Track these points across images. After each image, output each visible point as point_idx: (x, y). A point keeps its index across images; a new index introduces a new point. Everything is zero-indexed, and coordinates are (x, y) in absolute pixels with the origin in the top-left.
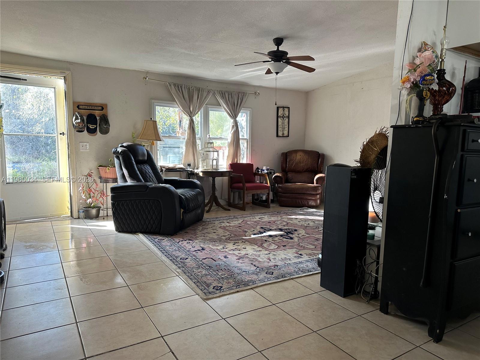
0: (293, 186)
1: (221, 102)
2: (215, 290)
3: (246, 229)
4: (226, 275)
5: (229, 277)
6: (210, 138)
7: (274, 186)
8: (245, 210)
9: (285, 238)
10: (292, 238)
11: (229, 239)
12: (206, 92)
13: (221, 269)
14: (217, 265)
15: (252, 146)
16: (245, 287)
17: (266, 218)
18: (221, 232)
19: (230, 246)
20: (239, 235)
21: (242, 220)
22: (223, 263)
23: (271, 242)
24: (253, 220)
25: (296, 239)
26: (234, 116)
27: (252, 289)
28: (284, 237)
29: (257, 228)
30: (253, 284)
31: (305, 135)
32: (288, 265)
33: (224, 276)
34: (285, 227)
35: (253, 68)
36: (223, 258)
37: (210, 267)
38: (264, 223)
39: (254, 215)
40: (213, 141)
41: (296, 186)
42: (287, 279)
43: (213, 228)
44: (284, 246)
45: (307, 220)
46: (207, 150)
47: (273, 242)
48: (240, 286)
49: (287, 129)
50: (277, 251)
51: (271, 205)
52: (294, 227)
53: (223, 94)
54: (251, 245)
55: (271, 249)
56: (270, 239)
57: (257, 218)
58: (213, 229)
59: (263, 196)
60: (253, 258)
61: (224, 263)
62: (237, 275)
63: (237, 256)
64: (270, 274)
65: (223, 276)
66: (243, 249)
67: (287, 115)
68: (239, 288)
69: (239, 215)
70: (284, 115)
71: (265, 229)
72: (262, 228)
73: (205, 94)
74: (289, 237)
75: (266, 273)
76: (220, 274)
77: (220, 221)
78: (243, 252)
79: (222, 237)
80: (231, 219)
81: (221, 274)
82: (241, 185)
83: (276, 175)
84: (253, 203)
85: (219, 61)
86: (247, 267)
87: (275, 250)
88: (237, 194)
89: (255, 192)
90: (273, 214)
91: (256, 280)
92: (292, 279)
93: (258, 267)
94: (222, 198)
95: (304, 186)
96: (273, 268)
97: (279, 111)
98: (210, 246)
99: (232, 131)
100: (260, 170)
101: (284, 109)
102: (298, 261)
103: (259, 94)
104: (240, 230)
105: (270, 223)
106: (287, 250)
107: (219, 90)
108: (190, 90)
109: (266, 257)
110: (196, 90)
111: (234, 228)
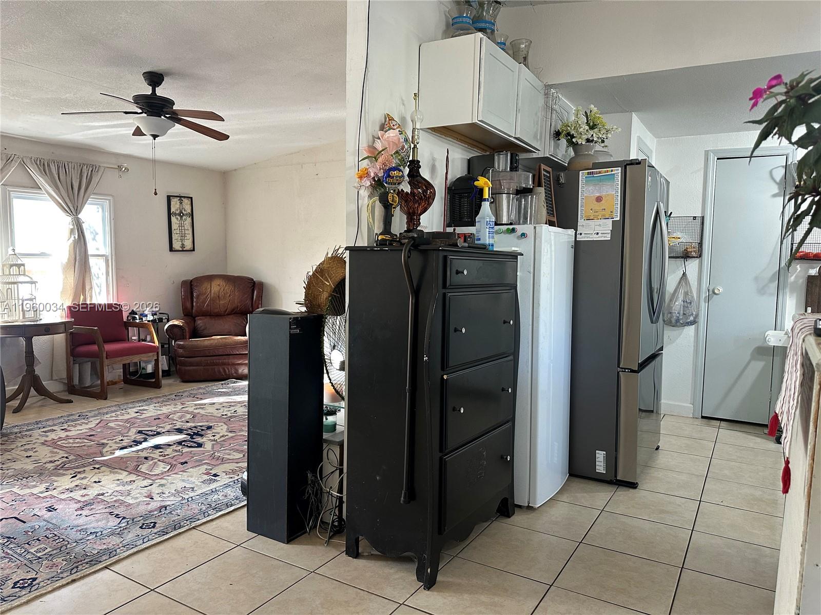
0: (206, 343)
1: (41, 180)
2: (18, 590)
3: (105, 439)
4: (49, 549)
5: (55, 552)
6: (15, 254)
7: (169, 344)
8: (106, 399)
9: (187, 446)
10: (200, 445)
11: (62, 467)
13: (38, 539)
14: (26, 532)
15: (117, 269)
16: (91, 568)
17: (152, 410)
18: (44, 453)
19: (65, 482)
20: (86, 455)
21: (98, 421)
22: (43, 524)
23: (156, 460)
24: (121, 418)
25: (208, 446)
26: (73, 210)
27: (106, 567)
28: (184, 445)
29: (130, 434)
30: (110, 557)
31: (225, 247)
32: (188, 501)
33: (44, 553)
34: (189, 425)
35: (106, 120)
36: (44, 512)
37: (9, 538)
38: (146, 421)
39: (125, 407)
40: (24, 260)
41: (212, 342)
42: (183, 530)
43: (27, 447)
44: (182, 464)
45: (233, 404)
46: (12, 279)
47: (161, 458)
48: (80, 567)
49: (190, 236)
50: (168, 476)
51: (164, 382)
52: (207, 422)
53: (44, 167)
54: (113, 472)
55: (155, 475)
56: (154, 453)
57: (132, 413)
58: (26, 450)
59: (146, 366)
60: (115, 501)
61: (45, 523)
62: (74, 544)
63: (79, 501)
64: (149, 528)
65: (39, 555)
66: (95, 484)
67: (189, 211)
68: (77, 572)
69: (90, 411)
70: (183, 211)
71: (146, 434)
72: (140, 432)
74: (195, 442)
75: (141, 527)
76: (32, 551)
77: (44, 430)
78: (93, 492)
79: (47, 465)
80: (72, 421)
81: (36, 549)
82: (95, 347)
83: (171, 323)
84: (126, 381)
85: (27, 101)
86: (99, 523)
87: (164, 475)
88: (88, 367)
89: (127, 360)
90: (166, 400)
91: (118, 547)
92: (194, 528)
93: (124, 518)
94: (54, 379)
95: (227, 341)
96: (156, 513)
97: (172, 203)
98: (15, 490)
99: (69, 240)
100: (137, 316)
101: (181, 200)
102: (209, 490)
103: (127, 170)
104: (90, 443)
105: (159, 419)
106: (188, 470)
107: (33, 158)
109: (143, 493)
111: (77, 441)
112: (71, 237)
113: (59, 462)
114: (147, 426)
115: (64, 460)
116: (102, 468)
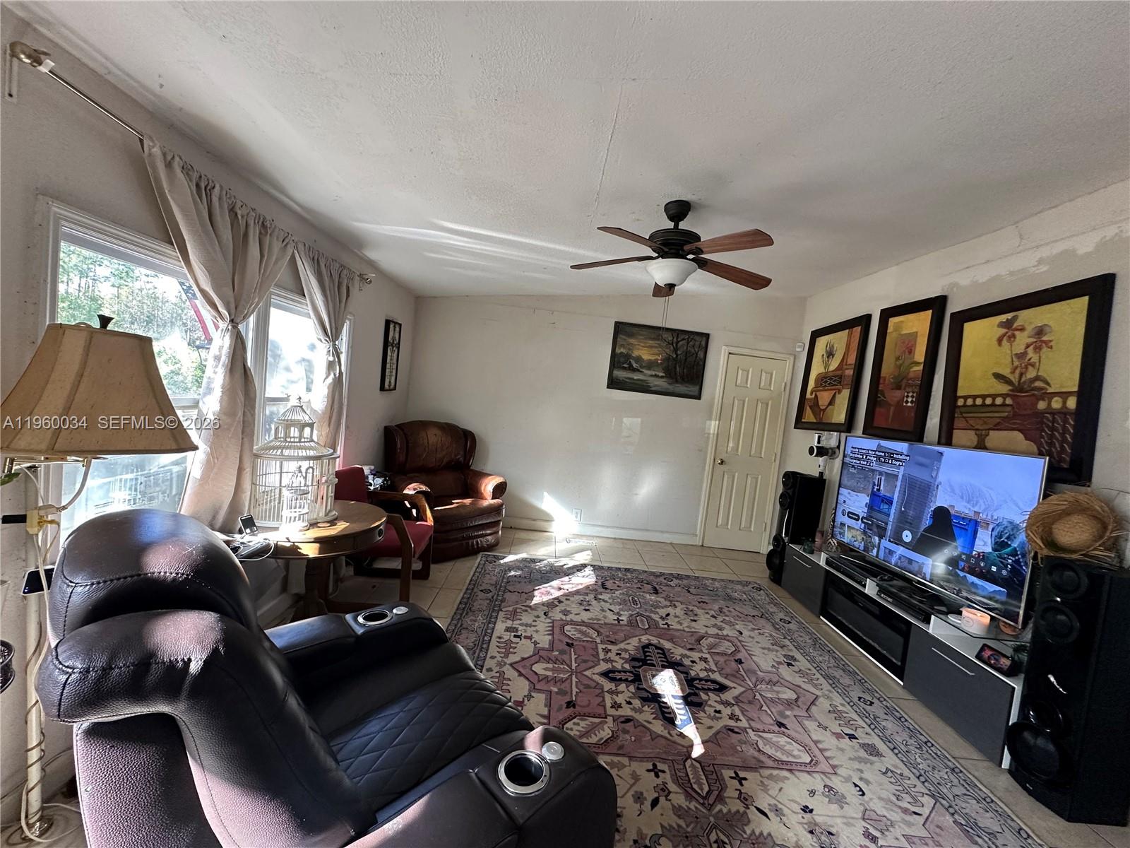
1: (311, 284)
10: (719, 684)
12: (277, 238)
21: (510, 670)
26: (332, 334)
44: (782, 726)
49: (394, 371)
67: (398, 341)
70: (395, 341)
73: (277, 246)
99: (327, 377)
101: (394, 326)
102: (904, 766)
103: (370, 281)
104: (607, 722)
105: (572, 644)
106: (815, 738)
107: (307, 245)
108: (236, 214)
109: (887, 806)
110: (255, 223)
111: (583, 724)
112: (329, 374)
113: (672, 787)
114: (592, 664)
115: (666, 777)
116: (742, 774)
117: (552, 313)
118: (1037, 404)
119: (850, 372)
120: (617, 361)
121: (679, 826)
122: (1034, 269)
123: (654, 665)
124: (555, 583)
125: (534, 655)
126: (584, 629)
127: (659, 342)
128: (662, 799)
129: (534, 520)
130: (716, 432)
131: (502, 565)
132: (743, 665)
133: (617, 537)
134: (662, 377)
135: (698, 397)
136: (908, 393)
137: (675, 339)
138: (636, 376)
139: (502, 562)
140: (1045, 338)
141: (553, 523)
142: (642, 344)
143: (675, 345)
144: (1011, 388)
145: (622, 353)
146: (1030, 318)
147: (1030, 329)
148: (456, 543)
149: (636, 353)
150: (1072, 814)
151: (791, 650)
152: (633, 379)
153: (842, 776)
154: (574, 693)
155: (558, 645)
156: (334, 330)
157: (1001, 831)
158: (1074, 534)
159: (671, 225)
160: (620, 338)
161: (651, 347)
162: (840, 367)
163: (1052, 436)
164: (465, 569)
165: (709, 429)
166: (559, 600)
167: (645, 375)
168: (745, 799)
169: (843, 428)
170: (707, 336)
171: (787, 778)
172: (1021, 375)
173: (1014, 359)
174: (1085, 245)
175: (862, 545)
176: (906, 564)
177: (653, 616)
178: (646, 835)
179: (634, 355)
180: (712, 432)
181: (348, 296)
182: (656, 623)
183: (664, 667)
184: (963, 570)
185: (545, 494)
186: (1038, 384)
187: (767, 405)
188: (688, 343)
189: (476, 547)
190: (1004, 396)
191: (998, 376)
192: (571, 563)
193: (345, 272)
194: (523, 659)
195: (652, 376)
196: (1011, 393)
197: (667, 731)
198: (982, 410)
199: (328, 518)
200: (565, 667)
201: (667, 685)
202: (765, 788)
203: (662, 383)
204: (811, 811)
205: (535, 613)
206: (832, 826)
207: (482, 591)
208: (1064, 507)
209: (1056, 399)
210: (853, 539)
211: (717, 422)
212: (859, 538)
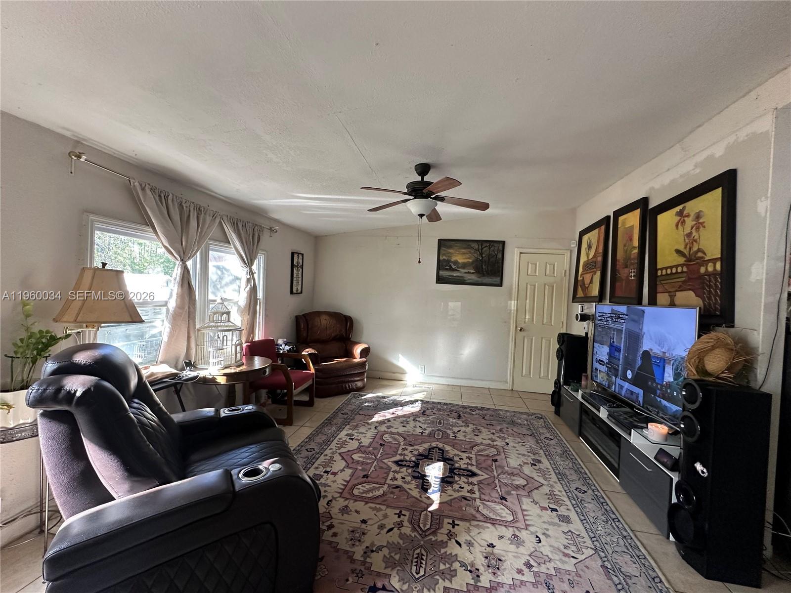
1: (232, 237)
9: (465, 475)
10: (472, 473)
11: (423, 531)
12: (209, 216)
15: (266, 309)
18: (371, 513)
19: (465, 554)
20: (411, 506)
23: (478, 500)
26: (248, 262)
31: (314, 290)
34: (420, 448)
44: (503, 499)
49: (300, 283)
53: (234, 224)
54: (478, 527)
60: (558, 572)
67: (301, 264)
72: (397, 463)
73: (209, 219)
78: (516, 563)
80: (314, 459)
97: (294, 258)
99: (246, 287)
101: (298, 256)
102: (585, 531)
103: (276, 231)
104: (383, 487)
105: (384, 445)
106: (524, 507)
107: (229, 216)
108: (183, 206)
109: (554, 551)
110: (194, 208)
111: (367, 487)
112: (248, 285)
113: (406, 523)
114: (391, 456)
115: (405, 519)
116: (456, 522)
117: (397, 238)
118: (700, 269)
119: (600, 259)
120: (442, 265)
121: (398, 543)
122: (693, 172)
123: (432, 459)
124: (391, 411)
125: (357, 449)
126: (397, 436)
127: (469, 250)
128: (395, 529)
129: (394, 373)
130: (515, 308)
131: (363, 399)
132: (496, 463)
133: (450, 384)
134: (473, 273)
135: (501, 285)
136: (632, 270)
137: (480, 247)
138: (455, 274)
139: (363, 398)
140: (701, 221)
141: (406, 375)
142: (458, 252)
143: (480, 251)
144: (685, 259)
145: (444, 259)
146: (693, 206)
147: (692, 215)
148: (334, 386)
149: (453, 259)
150: (709, 573)
151: (541, 457)
152: (453, 276)
153: (530, 531)
154: (371, 471)
155: (375, 445)
156: (249, 260)
157: (638, 575)
158: (716, 363)
159: (419, 179)
160: (443, 250)
161: (464, 254)
162: (595, 256)
163: (710, 292)
164: (338, 402)
165: (511, 307)
166: (389, 420)
167: (461, 273)
168: (450, 535)
169: (597, 299)
170: (503, 243)
171: (488, 528)
172: (690, 249)
173: (686, 238)
174: (719, 151)
175: (607, 383)
176: (629, 395)
177: (448, 431)
178: (375, 545)
179: (452, 260)
180: (513, 308)
181: (259, 241)
182: (448, 435)
183: (439, 460)
184: (659, 397)
185: (400, 355)
186: (700, 254)
187: (553, 287)
188: (490, 248)
189: (348, 388)
190: (682, 265)
191: (678, 252)
192: (408, 399)
193: (256, 228)
194: (349, 451)
195: (466, 273)
196: (686, 263)
197: (419, 495)
198: (672, 277)
199: (236, 364)
200: (373, 457)
201: (434, 471)
202: (468, 531)
203: (473, 277)
204: (494, 547)
205: (369, 427)
206: (504, 556)
207: (342, 414)
208: (712, 344)
209: (710, 264)
210: (602, 380)
211: (516, 302)
212: (605, 379)
